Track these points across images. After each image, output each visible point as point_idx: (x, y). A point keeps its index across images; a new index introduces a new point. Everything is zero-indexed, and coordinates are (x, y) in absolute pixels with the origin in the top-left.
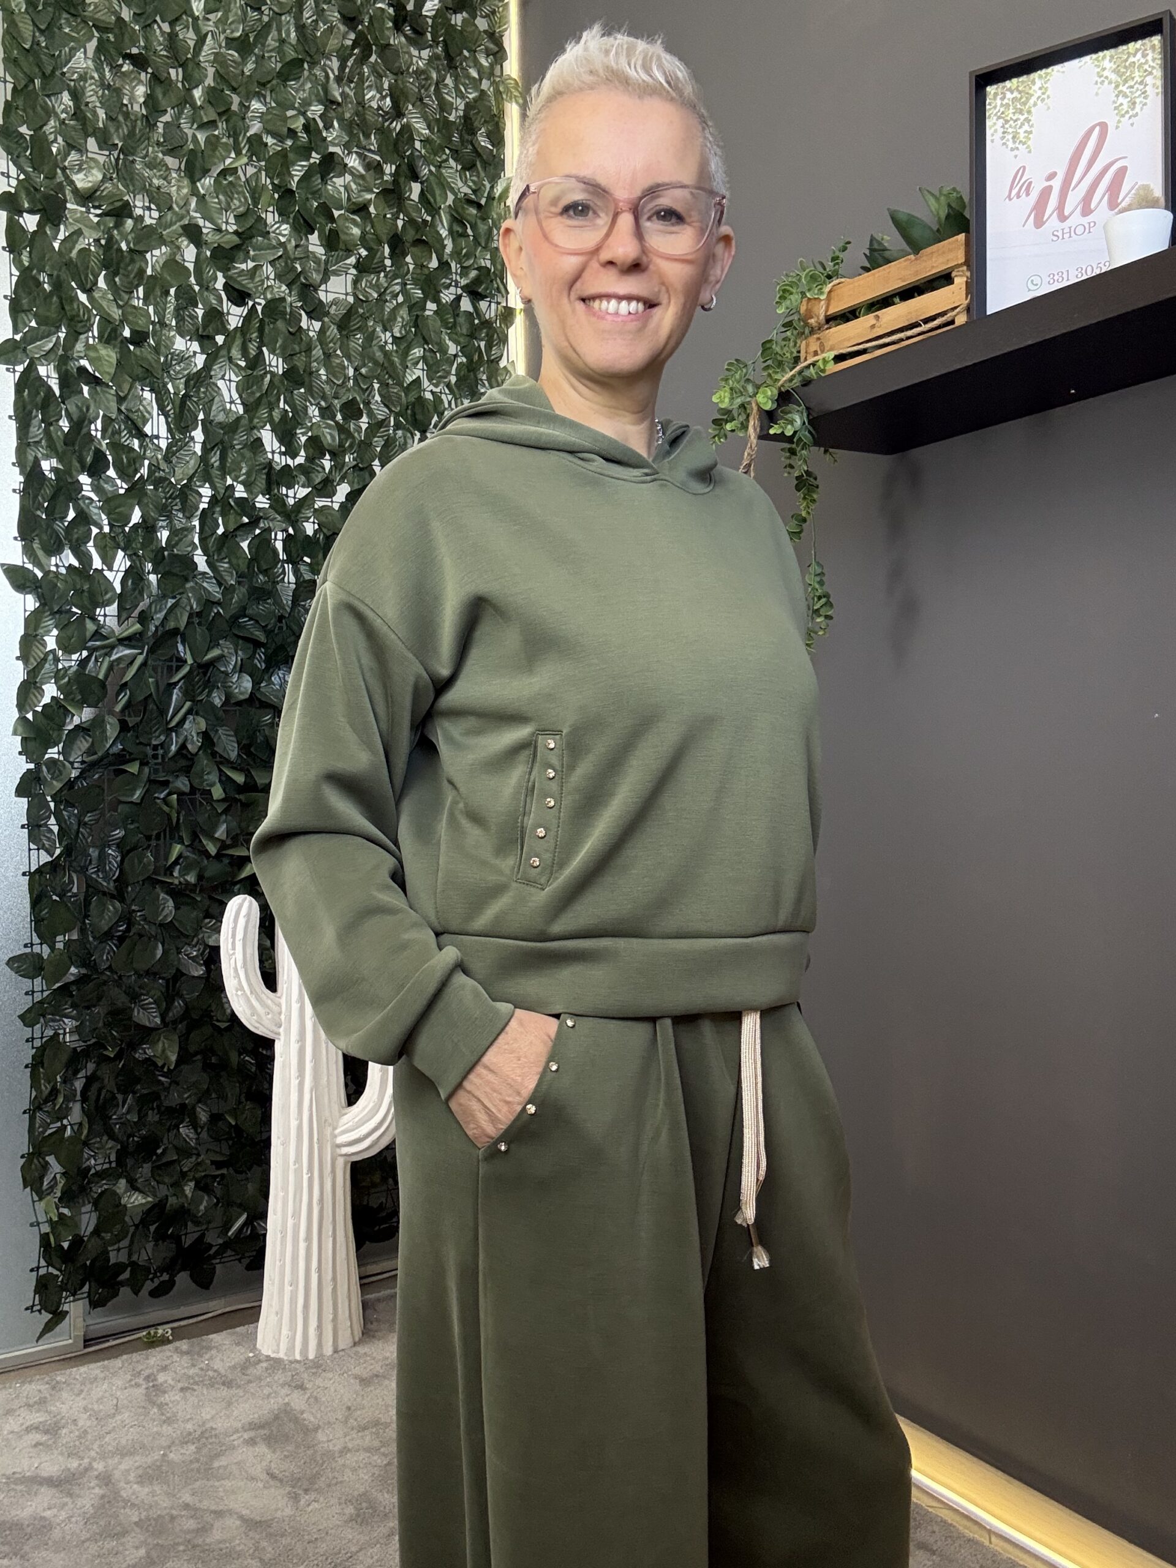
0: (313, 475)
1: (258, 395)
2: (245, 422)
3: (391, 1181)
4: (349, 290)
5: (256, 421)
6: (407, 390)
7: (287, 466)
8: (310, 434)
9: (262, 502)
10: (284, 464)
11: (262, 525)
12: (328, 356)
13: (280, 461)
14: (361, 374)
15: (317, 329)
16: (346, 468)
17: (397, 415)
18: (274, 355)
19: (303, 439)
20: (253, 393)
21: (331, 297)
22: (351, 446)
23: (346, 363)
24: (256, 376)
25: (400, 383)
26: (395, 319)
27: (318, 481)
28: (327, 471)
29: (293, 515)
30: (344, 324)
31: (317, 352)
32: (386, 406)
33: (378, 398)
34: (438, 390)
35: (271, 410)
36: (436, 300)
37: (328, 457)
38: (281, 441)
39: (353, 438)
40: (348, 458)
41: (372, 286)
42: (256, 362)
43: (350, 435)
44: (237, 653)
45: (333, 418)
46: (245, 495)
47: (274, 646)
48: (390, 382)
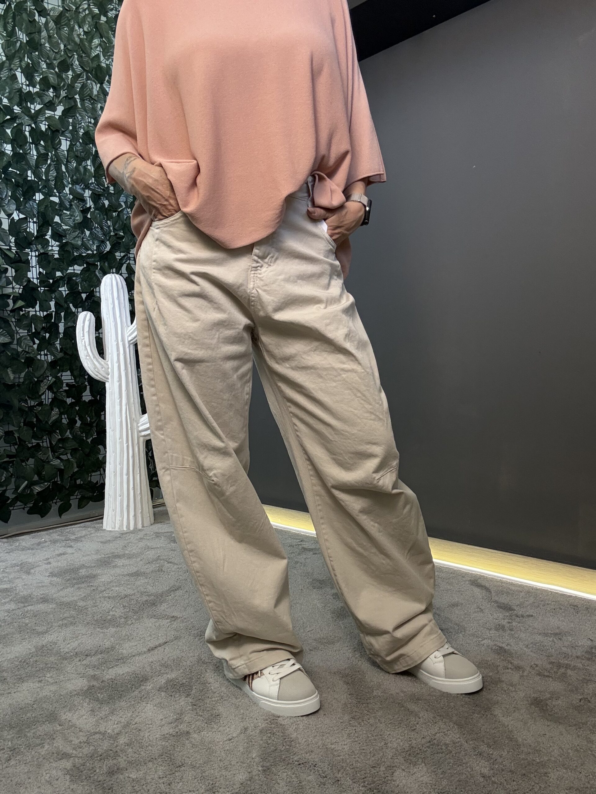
0: (44, 98)
1: (13, 51)
2: (7, 64)
3: (102, 469)
4: (60, 4)
5: (12, 66)
6: (93, 59)
7: (30, 91)
8: (41, 77)
9: (17, 109)
10: (28, 90)
11: (18, 122)
12: (50, 37)
13: (26, 89)
14: (67, 48)
15: (44, 22)
16: (61, 98)
17: (87, 72)
18: (21, 31)
19: (38, 79)
20: (11, 50)
21: (50, 7)
22: (64, 86)
23: (60, 41)
24: (12, 41)
25: (88, 56)
26: (85, 22)
27: (47, 101)
28: (52, 96)
29: (34, 119)
30: (58, 20)
31: (44, 34)
32: (82, 67)
33: (77, 63)
34: (108, 62)
35: (21, 61)
36: (106, 15)
37: (51, 90)
38: (27, 79)
39: (65, 81)
40: (63, 93)
41: (72, 3)
42: (11, 34)
43: (63, 80)
44: (7, 188)
45: (54, 69)
46: (9, 104)
47: (26, 188)
48: (84, 55)
